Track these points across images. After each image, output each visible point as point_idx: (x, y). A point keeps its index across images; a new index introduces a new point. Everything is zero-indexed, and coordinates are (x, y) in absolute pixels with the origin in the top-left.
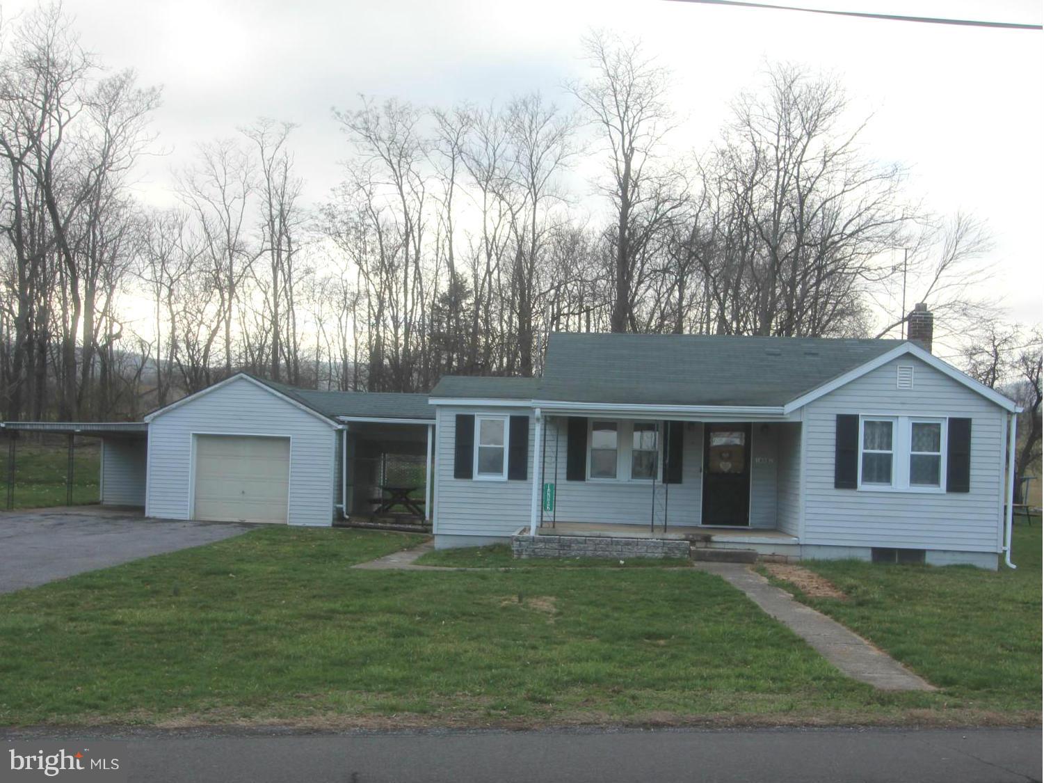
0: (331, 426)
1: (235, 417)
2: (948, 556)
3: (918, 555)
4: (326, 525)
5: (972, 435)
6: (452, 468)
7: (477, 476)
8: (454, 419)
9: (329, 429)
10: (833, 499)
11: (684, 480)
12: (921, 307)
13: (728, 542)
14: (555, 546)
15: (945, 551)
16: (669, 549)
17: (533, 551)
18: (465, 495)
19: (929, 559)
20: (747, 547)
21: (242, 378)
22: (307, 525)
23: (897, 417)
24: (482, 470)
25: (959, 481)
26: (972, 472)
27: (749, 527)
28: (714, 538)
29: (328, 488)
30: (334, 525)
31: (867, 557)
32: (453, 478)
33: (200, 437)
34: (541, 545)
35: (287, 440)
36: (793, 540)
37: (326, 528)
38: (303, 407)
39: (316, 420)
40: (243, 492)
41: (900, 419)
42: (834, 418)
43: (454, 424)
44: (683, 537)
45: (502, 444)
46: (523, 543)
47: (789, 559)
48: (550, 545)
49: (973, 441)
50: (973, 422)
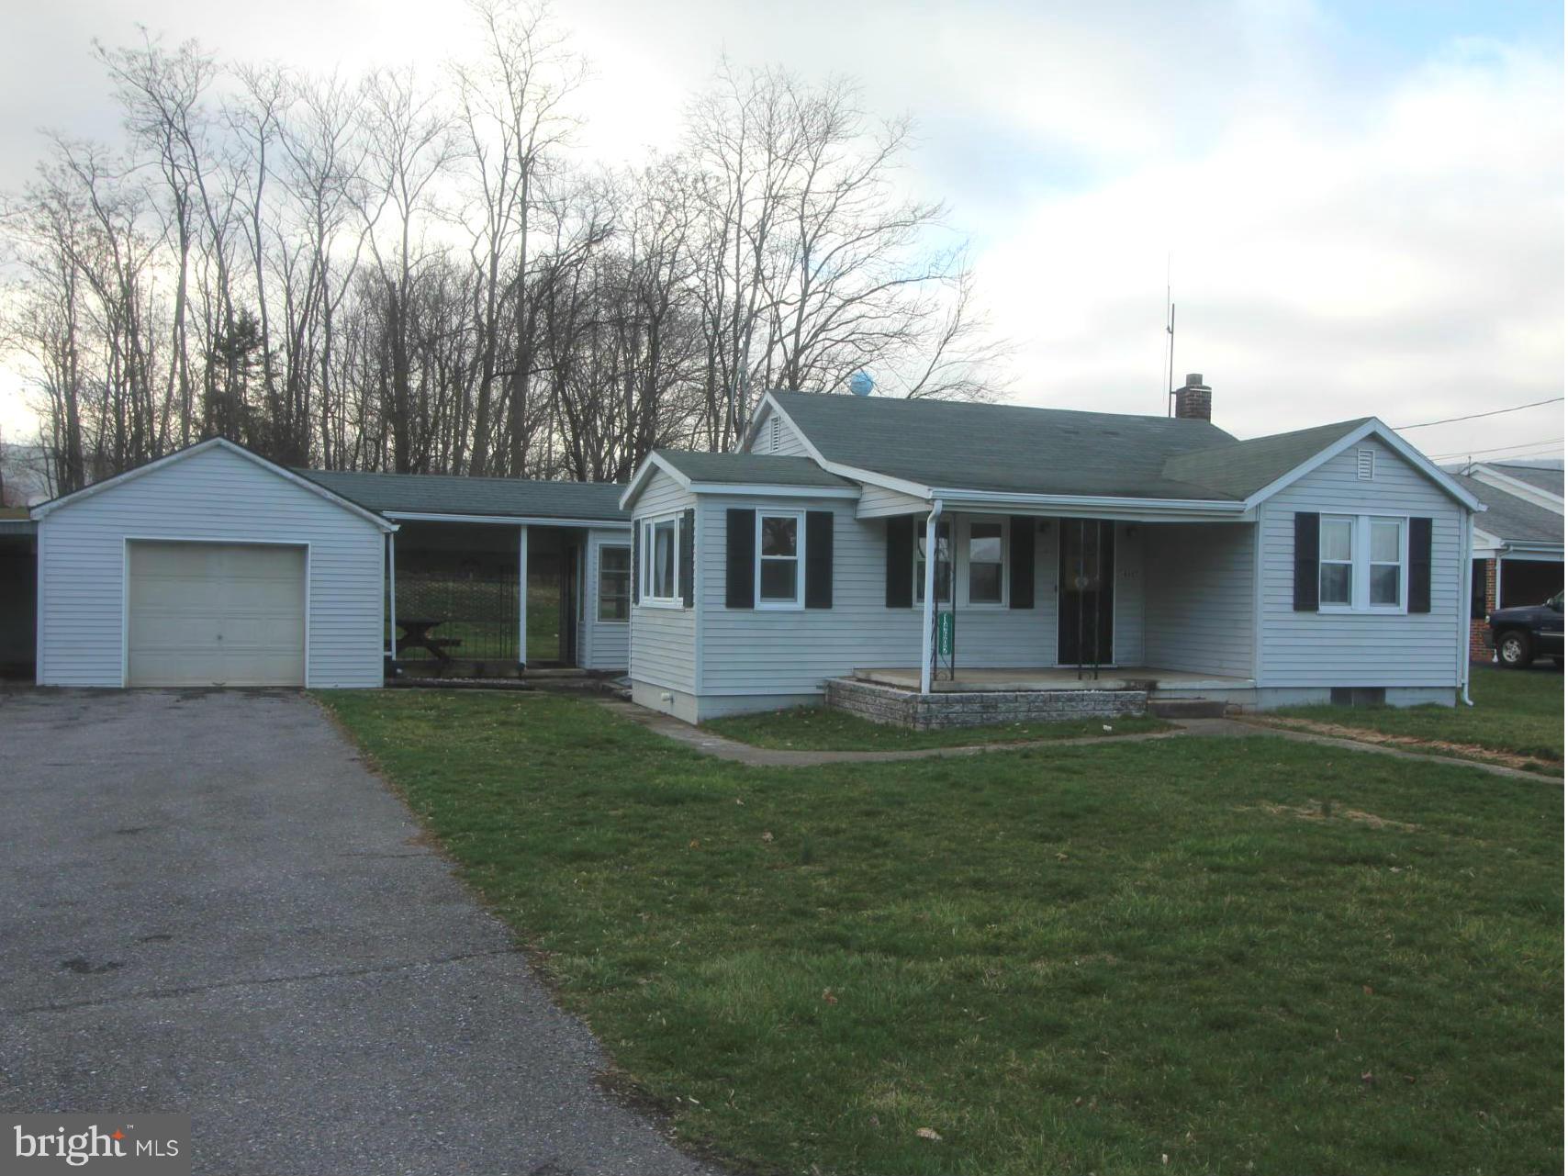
0: (378, 526)
1: (208, 512)
2: (1408, 694)
3: (1377, 693)
4: (375, 686)
5: (1433, 540)
6: (723, 591)
7: (760, 604)
8: (724, 516)
9: (374, 531)
10: (1293, 625)
11: (1036, 603)
12: (1194, 380)
13: (1175, 690)
14: (976, 707)
15: (1405, 688)
16: (1122, 703)
17: (947, 717)
18: (746, 633)
19: (1390, 699)
20: (1196, 695)
21: (219, 446)
22: (340, 686)
23: (1357, 516)
24: (767, 593)
25: (1420, 601)
26: (1433, 587)
27: (1114, 665)
28: (1161, 685)
29: (375, 626)
30: (387, 685)
31: (1326, 697)
32: (723, 608)
33: (135, 545)
34: (958, 708)
35: (301, 550)
36: (1249, 683)
37: (376, 690)
38: (330, 495)
39: (354, 517)
40: (220, 638)
41: (1361, 519)
42: (1293, 517)
43: (724, 524)
44: (1123, 684)
45: (793, 552)
46: (933, 706)
47: (1245, 708)
48: (970, 706)
49: (1434, 547)
50: (1435, 523)
